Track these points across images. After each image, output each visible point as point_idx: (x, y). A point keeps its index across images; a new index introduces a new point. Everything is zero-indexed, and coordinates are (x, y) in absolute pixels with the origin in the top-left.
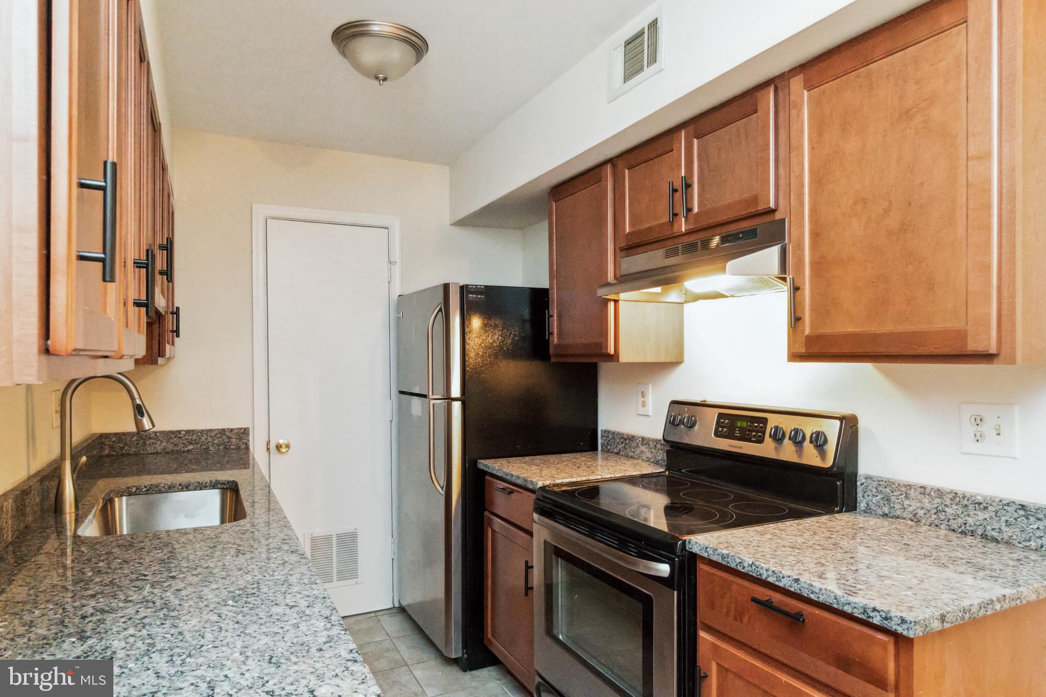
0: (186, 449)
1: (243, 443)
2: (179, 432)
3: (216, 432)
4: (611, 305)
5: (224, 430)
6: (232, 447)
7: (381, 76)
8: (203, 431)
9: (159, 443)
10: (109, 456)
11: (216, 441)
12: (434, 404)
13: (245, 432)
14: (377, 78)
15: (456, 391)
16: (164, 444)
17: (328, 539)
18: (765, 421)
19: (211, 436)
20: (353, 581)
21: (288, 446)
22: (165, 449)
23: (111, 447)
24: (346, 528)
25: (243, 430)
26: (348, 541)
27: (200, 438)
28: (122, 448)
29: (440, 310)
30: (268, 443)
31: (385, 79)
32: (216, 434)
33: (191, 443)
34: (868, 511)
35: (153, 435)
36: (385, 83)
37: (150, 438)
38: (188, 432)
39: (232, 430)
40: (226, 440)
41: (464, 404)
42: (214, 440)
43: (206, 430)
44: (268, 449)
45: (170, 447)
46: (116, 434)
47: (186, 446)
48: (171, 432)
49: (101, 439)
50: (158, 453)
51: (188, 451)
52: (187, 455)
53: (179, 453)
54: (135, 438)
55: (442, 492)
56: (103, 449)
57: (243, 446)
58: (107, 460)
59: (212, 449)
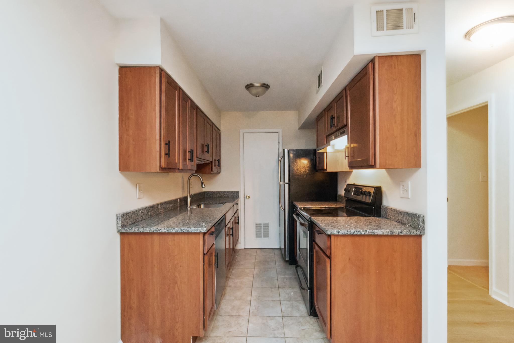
2: (222, 192)
4: (325, 154)
6: (234, 196)
7: (257, 96)
9: (217, 194)
10: (206, 197)
12: (281, 185)
13: (238, 193)
14: (256, 96)
15: (287, 181)
16: (219, 195)
17: (260, 224)
18: (361, 189)
20: (268, 238)
21: (249, 197)
23: (207, 195)
24: (266, 222)
26: (266, 226)
27: (227, 194)
28: (209, 195)
29: (283, 157)
30: (244, 196)
31: (258, 96)
32: (231, 193)
33: (225, 195)
34: (383, 217)
36: (259, 97)
37: (215, 193)
38: (224, 192)
39: (234, 192)
40: (233, 194)
41: (289, 184)
43: (228, 191)
44: (244, 198)
45: (220, 196)
46: (208, 192)
47: (224, 196)
48: (220, 192)
49: (204, 193)
50: (217, 197)
51: (224, 197)
52: (224, 198)
53: (222, 197)
54: (212, 193)
55: (283, 211)
56: (205, 195)
57: (237, 196)
58: (206, 198)
59: (230, 196)
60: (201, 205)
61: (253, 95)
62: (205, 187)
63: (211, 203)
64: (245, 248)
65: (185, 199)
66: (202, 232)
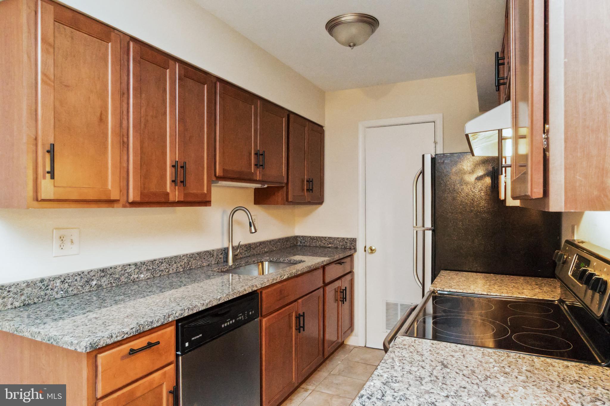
0: (328, 246)
1: (352, 246)
2: (326, 237)
3: (341, 239)
5: (344, 238)
6: (348, 247)
7: (352, 44)
8: (335, 238)
9: (318, 242)
10: (300, 246)
11: (341, 244)
13: (354, 241)
14: (350, 46)
15: (428, 224)
16: (320, 243)
17: (396, 305)
19: (339, 241)
21: (374, 250)
22: (320, 245)
25: (352, 239)
27: (334, 242)
29: (421, 172)
30: (365, 247)
31: (354, 45)
32: (341, 240)
33: (330, 244)
35: (315, 238)
36: (355, 48)
37: (315, 239)
38: (329, 238)
39: (347, 239)
40: (345, 244)
41: (433, 232)
42: (340, 243)
43: (336, 238)
44: (365, 251)
45: (322, 245)
46: (302, 236)
47: (328, 245)
48: (322, 237)
49: (296, 238)
50: (317, 247)
51: (329, 247)
52: (328, 249)
53: (325, 247)
54: (309, 239)
55: (422, 287)
56: (297, 243)
57: (353, 248)
58: (299, 248)
59: (339, 247)
60: (264, 262)
61: (343, 44)
62: (256, 231)
63: (281, 260)
64: (365, 346)
65: (225, 251)
66: (78, 351)
